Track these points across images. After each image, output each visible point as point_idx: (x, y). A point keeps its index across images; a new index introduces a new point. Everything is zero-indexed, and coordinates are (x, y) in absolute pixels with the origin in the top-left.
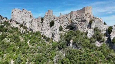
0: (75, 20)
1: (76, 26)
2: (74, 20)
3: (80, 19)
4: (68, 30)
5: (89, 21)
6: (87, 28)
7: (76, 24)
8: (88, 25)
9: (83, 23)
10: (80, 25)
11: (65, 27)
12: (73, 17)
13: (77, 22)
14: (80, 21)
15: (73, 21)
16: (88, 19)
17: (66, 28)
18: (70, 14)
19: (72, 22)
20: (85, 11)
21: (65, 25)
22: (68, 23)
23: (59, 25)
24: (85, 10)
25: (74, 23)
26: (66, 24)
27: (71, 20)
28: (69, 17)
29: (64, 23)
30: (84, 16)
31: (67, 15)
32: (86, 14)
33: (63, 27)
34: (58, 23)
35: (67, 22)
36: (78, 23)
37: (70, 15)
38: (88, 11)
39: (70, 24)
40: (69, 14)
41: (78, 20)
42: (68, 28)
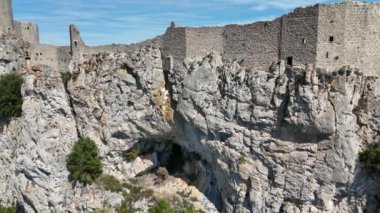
0: (211, 110)
1: (215, 154)
2: (200, 110)
3: (259, 111)
4: (141, 164)
5: (356, 147)
6: (329, 204)
7: (219, 145)
8: (349, 176)
9: (290, 145)
10: (257, 156)
11: (124, 144)
12: (189, 81)
13: (233, 126)
14: (261, 127)
15: (194, 114)
16: (350, 121)
17: (128, 156)
18: (164, 50)
19: (178, 115)
20: (322, 46)
21: (119, 135)
22: (148, 118)
23: (66, 135)
24: (323, 32)
25: (199, 131)
26: (125, 127)
27: (174, 104)
28: (153, 74)
29: (107, 118)
30: (307, 92)
31: (129, 49)
32: (326, 78)
33: (103, 149)
34: (59, 118)
35: (140, 114)
36: (237, 140)
37: (166, 61)
38: (350, 45)
39: (167, 127)
40: (147, 45)
41: (245, 115)
42: (144, 154)
